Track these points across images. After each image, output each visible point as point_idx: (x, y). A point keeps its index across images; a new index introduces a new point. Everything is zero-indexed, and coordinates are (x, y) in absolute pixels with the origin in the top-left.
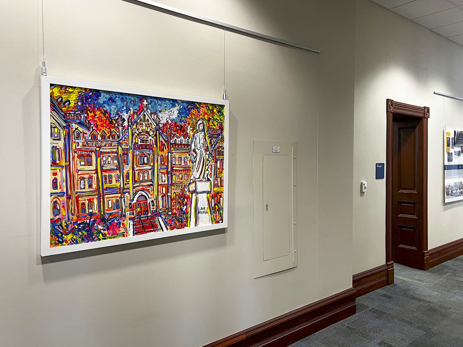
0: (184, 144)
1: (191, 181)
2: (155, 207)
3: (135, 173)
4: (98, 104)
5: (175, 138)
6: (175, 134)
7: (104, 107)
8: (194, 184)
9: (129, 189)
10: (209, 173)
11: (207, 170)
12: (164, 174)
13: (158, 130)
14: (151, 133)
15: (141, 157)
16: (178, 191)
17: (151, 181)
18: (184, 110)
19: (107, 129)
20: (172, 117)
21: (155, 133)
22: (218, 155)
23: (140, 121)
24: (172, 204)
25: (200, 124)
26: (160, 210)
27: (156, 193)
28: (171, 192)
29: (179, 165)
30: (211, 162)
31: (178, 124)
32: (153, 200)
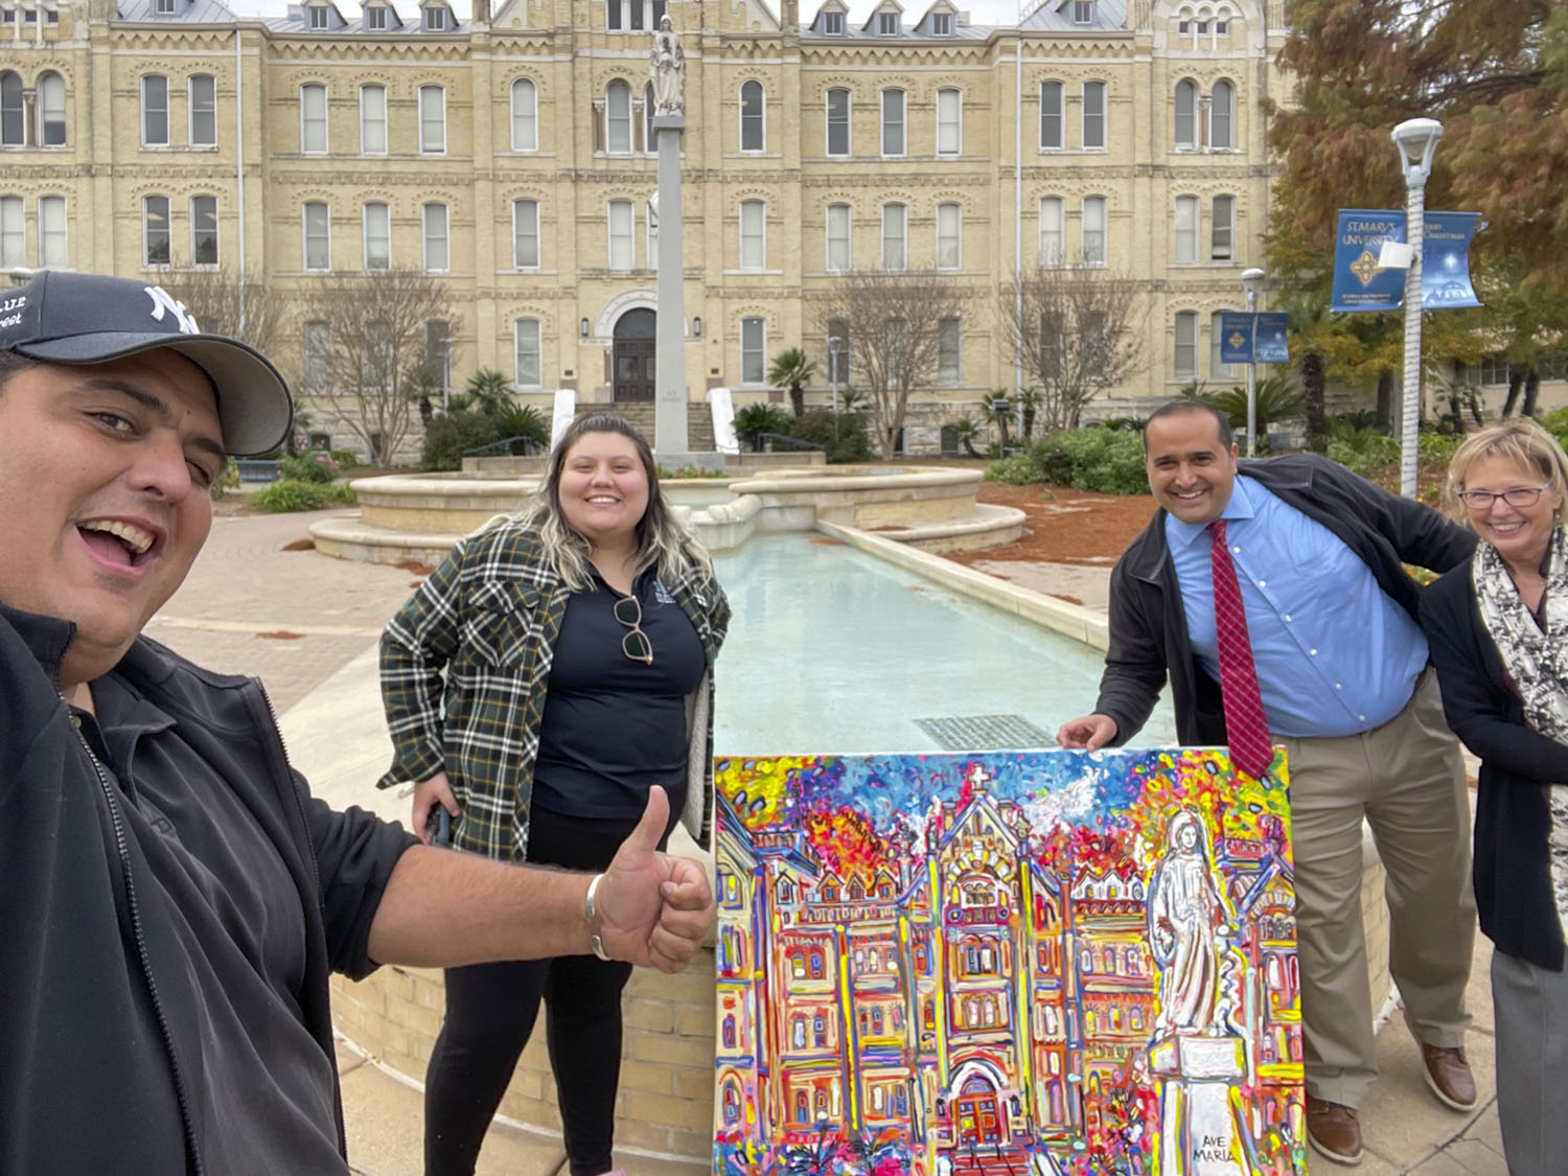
0: (1123, 903)
1: (1159, 1036)
2: (1022, 1119)
3: (952, 1001)
4: (839, 796)
5: (1087, 881)
6: (1086, 868)
7: (857, 803)
8: (1169, 1048)
9: (933, 1052)
10: (1234, 1008)
11: (1225, 995)
12: (1054, 1007)
13: (1025, 857)
14: (1002, 870)
15: (970, 949)
16: (1109, 1069)
17: (1006, 1028)
18: (1116, 785)
19: (865, 868)
20: (1072, 813)
21: (1014, 869)
22: (1270, 938)
23: (966, 833)
24: (1086, 1111)
25: (1184, 826)
26: (1043, 1131)
27: (1025, 1071)
28: (1081, 1071)
29: (1108, 974)
30: (1239, 966)
31: (1099, 831)
32: (1017, 1094)
